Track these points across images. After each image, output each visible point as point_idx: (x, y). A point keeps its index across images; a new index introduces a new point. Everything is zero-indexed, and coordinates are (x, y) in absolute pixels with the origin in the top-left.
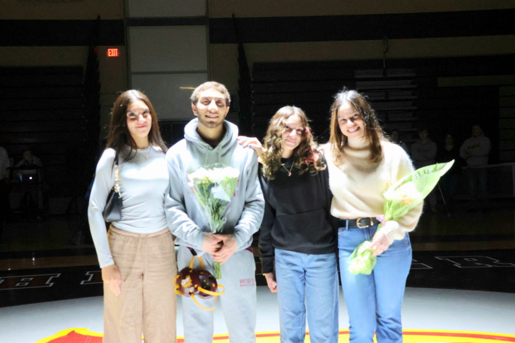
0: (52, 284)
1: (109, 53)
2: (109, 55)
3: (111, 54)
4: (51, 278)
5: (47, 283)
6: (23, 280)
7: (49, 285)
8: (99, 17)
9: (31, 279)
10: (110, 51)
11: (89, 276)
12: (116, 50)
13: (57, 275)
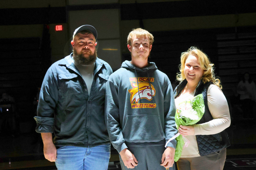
2: (57, 30)
3: (58, 29)
8: (50, 6)
10: (57, 27)
12: (61, 26)
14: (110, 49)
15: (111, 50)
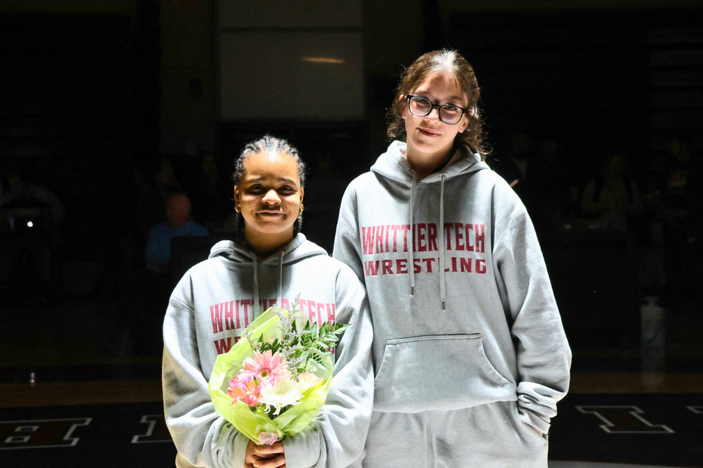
0: (75, 442)
4: (73, 427)
5: (67, 437)
6: (18, 429)
7: (70, 442)
9: (35, 428)
11: (146, 426)
13: (84, 421)
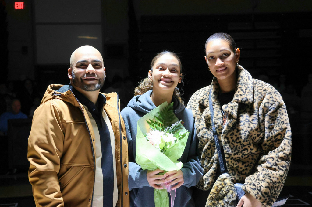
1: (16, 6)
2: (16, 8)
3: (17, 7)
10: (17, 4)
12: (22, 3)
14: (88, 37)
15: (90, 39)
